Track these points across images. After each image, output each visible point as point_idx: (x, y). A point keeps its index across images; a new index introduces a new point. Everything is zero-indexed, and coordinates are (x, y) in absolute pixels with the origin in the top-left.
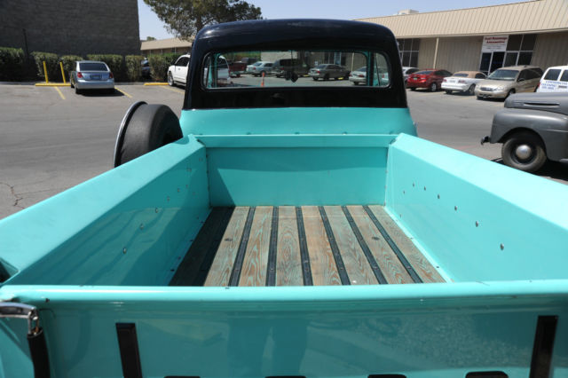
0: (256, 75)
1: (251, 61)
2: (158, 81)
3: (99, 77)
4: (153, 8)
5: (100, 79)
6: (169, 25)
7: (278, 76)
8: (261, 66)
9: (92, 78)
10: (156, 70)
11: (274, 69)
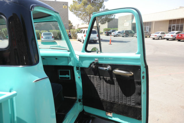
0: (115, 36)
1: (113, 31)
2: (74, 39)
3: (49, 38)
4: (73, 12)
5: (49, 39)
6: (80, 19)
7: (123, 36)
8: (116, 33)
9: (46, 38)
10: (73, 35)
11: (121, 34)
